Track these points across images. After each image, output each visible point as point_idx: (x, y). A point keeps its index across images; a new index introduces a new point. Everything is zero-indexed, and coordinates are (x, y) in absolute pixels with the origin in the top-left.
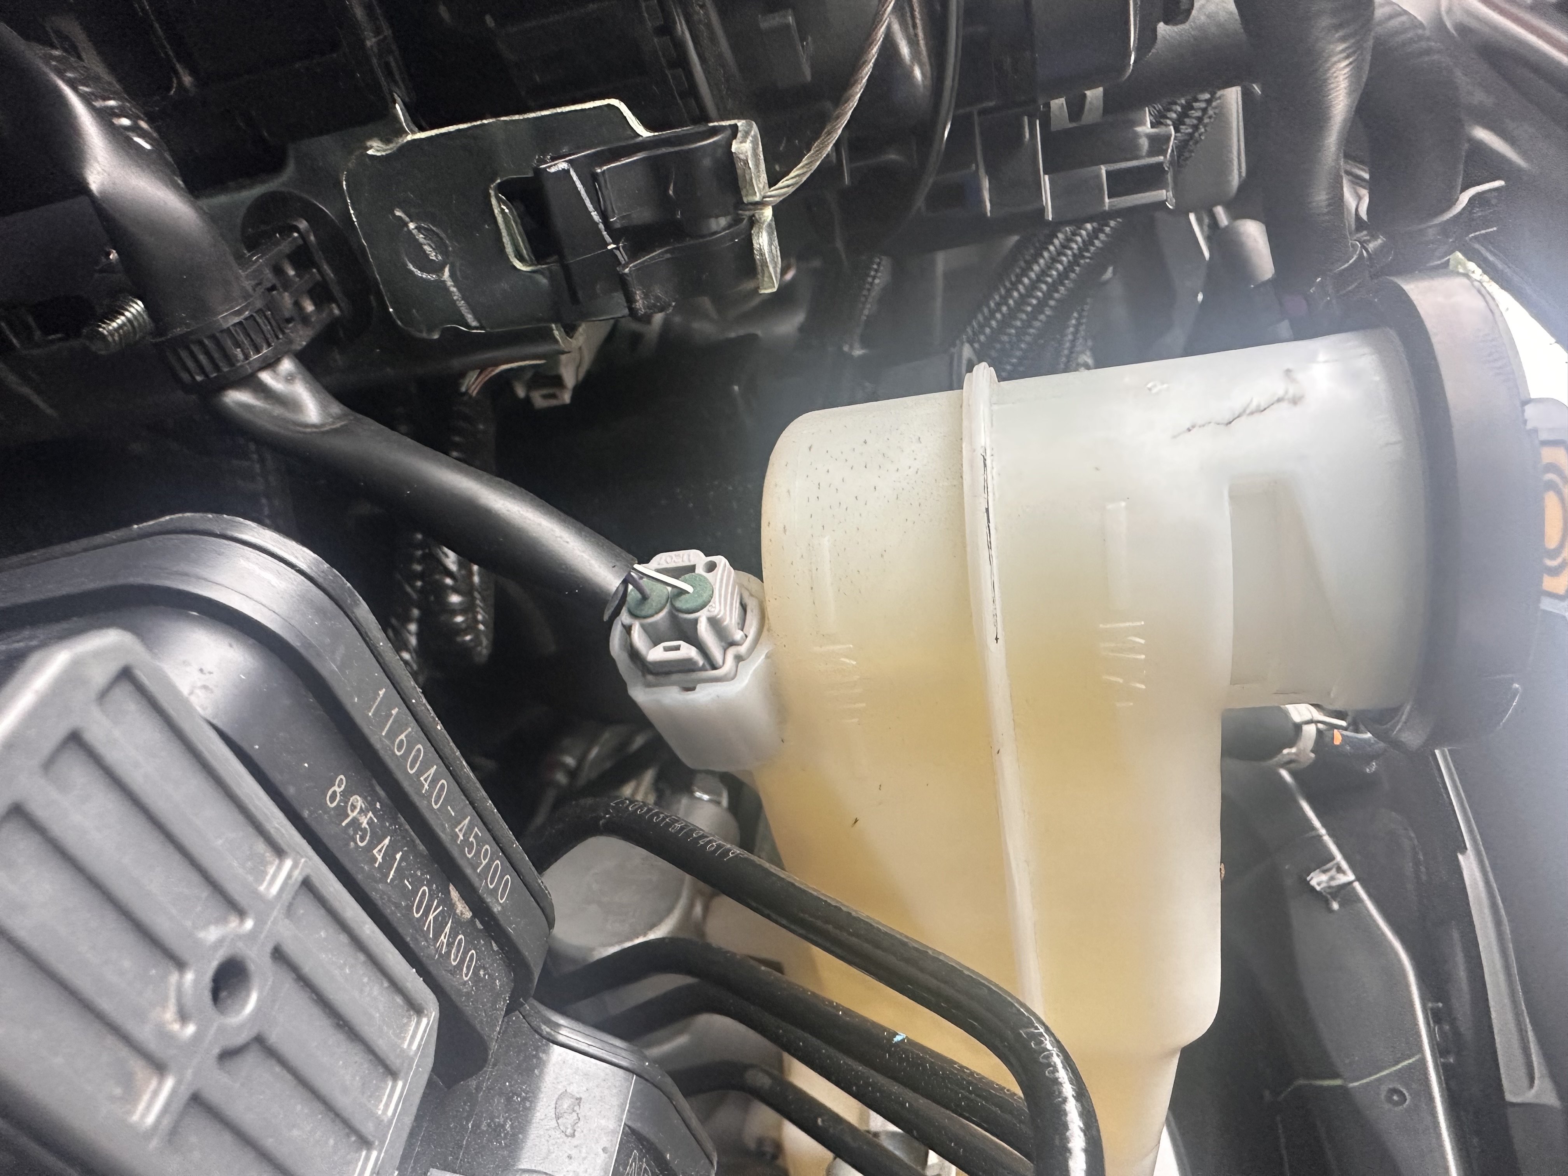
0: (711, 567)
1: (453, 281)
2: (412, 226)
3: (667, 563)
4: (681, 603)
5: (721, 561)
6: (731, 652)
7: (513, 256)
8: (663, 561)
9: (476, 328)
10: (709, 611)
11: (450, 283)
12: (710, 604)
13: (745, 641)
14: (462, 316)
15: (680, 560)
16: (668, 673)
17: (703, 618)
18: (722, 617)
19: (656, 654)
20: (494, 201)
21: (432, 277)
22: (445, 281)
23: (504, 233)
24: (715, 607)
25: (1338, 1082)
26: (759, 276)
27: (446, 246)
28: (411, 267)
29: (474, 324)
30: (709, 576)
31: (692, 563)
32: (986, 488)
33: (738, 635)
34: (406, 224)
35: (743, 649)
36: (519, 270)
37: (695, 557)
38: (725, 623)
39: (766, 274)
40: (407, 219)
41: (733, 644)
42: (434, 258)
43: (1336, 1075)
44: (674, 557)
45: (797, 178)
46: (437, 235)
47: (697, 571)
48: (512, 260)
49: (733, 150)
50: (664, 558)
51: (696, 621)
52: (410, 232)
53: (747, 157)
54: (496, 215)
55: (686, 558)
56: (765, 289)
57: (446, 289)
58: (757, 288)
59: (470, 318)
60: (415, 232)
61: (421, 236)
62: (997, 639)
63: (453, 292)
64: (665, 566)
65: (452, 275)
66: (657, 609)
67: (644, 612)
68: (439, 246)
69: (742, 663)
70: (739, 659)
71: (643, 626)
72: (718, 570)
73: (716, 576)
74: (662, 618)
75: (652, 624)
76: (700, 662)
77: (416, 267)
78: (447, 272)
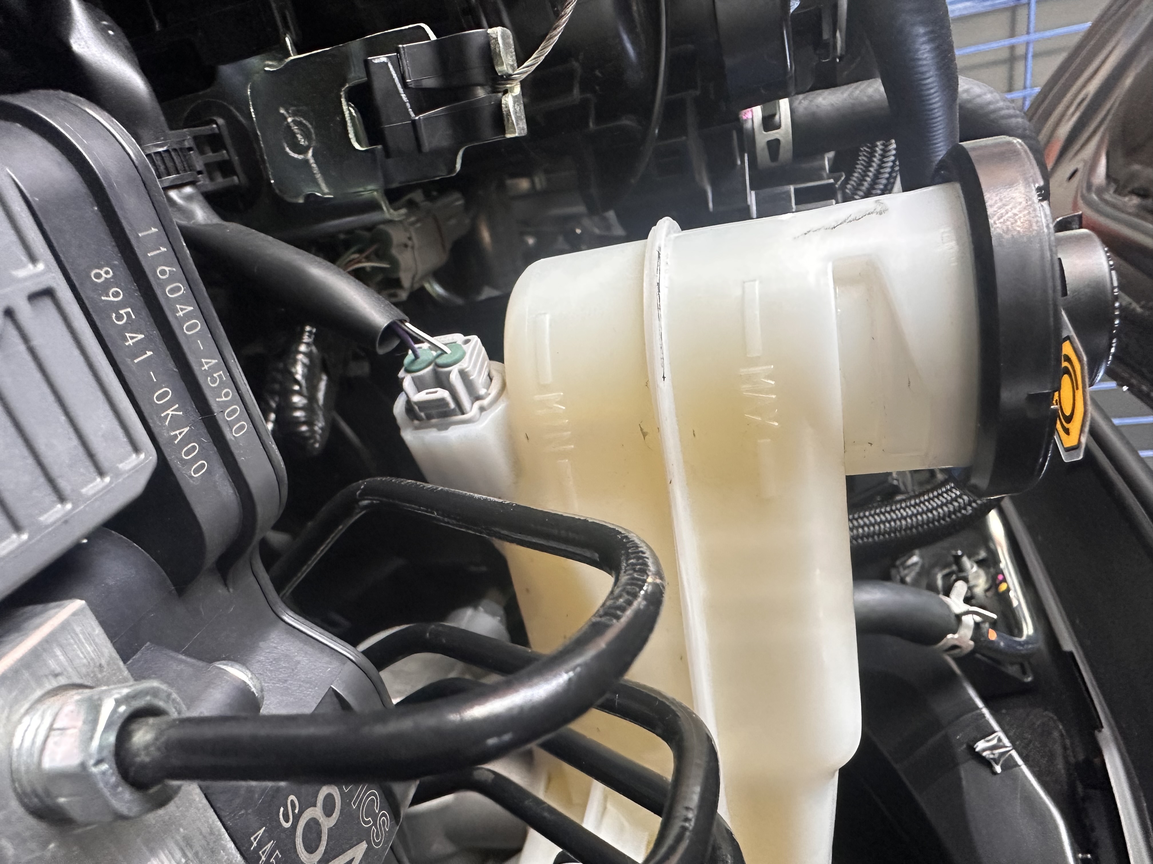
0: (467, 342)
1: (315, 160)
2: (290, 120)
4: (439, 360)
5: (475, 339)
6: (477, 404)
7: (354, 139)
9: (327, 194)
10: (459, 366)
11: (312, 161)
12: (462, 362)
13: (488, 397)
14: (318, 184)
15: (447, 339)
17: (454, 371)
18: (470, 372)
19: (420, 397)
20: (343, 100)
21: (300, 157)
22: (308, 159)
23: (349, 124)
24: (464, 364)
26: (506, 124)
27: (311, 135)
28: (287, 149)
29: (326, 190)
30: (465, 347)
31: (454, 341)
32: (658, 270)
33: (482, 392)
34: (286, 120)
36: (357, 150)
37: (458, 337)
38: (471, 378)
39: (510, 121)
40: (287, 115)
41: (478, 398)
42: (303, 143)
44: (443, 337)
46: (306, 126)
47: (458, 342)
48: (353, 142)
51: (449, 373)
52: (288, 125)
53: (497, 37)
54: (345, 111)
55: (450, 338)
56: (509, 133)
57: (309, 165)
58: (504, 133)
59: (323, 186)
60: (292, 124)
61: (296, 127)
63: (313, 167)
65: (313, 156)
66: (423, 365)
67: (414, 368)
68: (307, 136)
69: (483, 413)
70: (482, 409)
71: (413, 379)
72: (471, 345)
73: (469, 347)
74: (428, 372)
75: (419, 378)
76: (452, 405)
77: (291, 149)
78: (310, 153)
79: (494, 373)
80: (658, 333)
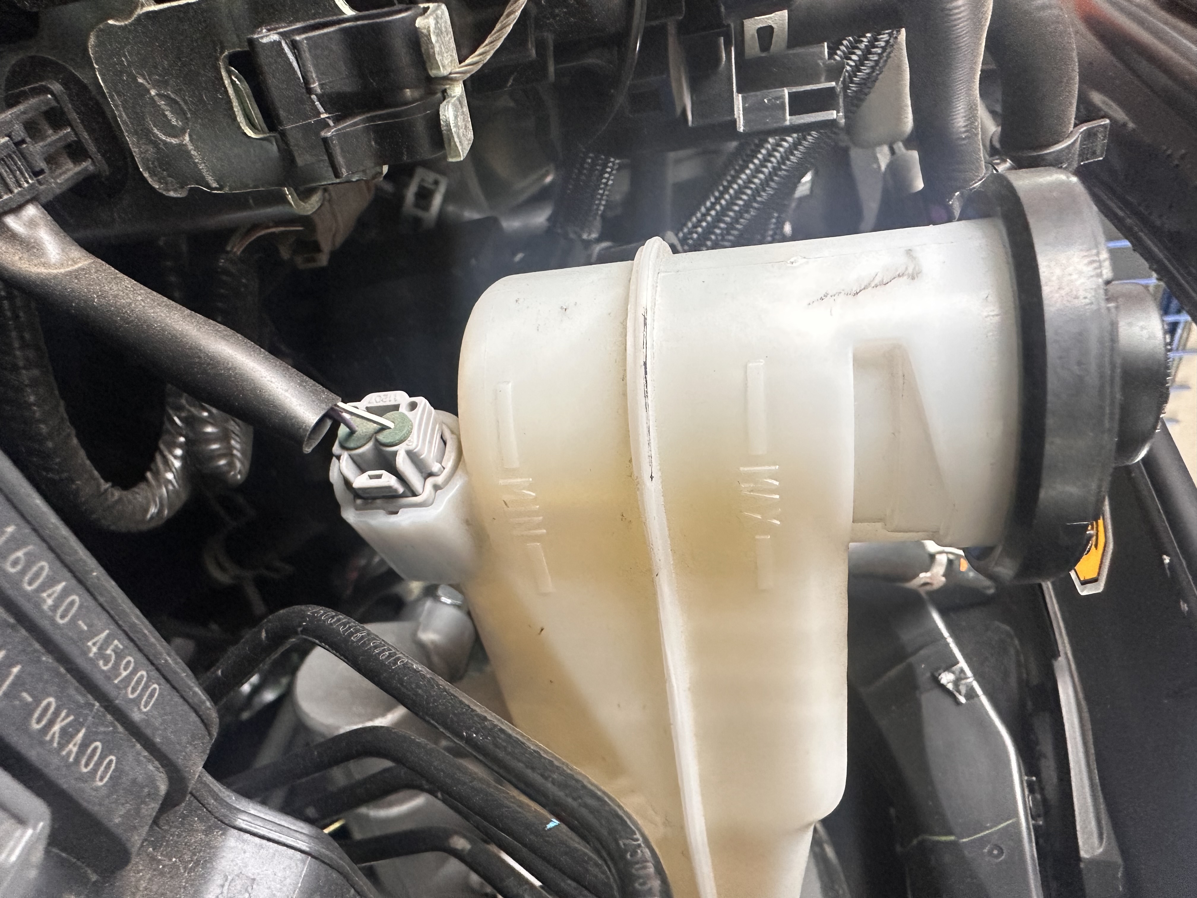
0: (413, 406)
1: (193, 145)
2: (153, 92)
3: (377, 402)
4: (381, 437)
5: (422, 401)
6: (430, 481)
7: (244, 123)
8: (373, 400)
9: (216, 189)
10: (407, 445)
11: (190, 147)
12: (409, 439)
13: (442, 472)
14: (203, 178)
15: (388, 399)
16: (375, 498)
17: (401, 451)
18: (419, 450)
19: (361, 481)
20: (224, 74)
21: (174, 141)
22: (186, 145)
23: (235, 103)
24: (413, 442)
25: (952, 838)
26: (446, 146)
27: (185, 114)
28: (156, 130)
29: (215, 185)
30: (410, 415)
31: (396, 403)
32: (645, 344)
33: (435, 467)
34: (148, 91)
35: (439, 480)
36: (249, 137)
37: (400, 397)
38: (422, 457)
39: (452, 144)
40: (148, 86)
41: (431, 474)
42: (175, 123)
43: (950, 833)
44: (383, 397)
45: (481, 57)
46: (176, 102)
47: (401, 410)
48: (243, 128)
49: (417, 25)
50: (374, 398)
51: (395, 454)
52: (152, 98)
53: (429, 31)
54: (227, 86)
55: (392, 399)
56: (452, 157)
57: (188, 152)
58: (445, 157)
59: (210, 179)
60: (157, 98)
61: (163, 102)
62: (652, 477)
63: (194, 156)
64: (374, 404)
65: (191, 140)
66: (363, 442)
67: (351, 445)
68: (180, 113)
69: (439, 491)
70: (436, 488)
71: (351, 456)
72: (419, 409)
73: (416, 414)
74: (368, 450)
75: (359, 455)
76: (401, 490)
77: (161, 131)
78: (187, 138)
79: (448, 436)
80: (645, 426)
